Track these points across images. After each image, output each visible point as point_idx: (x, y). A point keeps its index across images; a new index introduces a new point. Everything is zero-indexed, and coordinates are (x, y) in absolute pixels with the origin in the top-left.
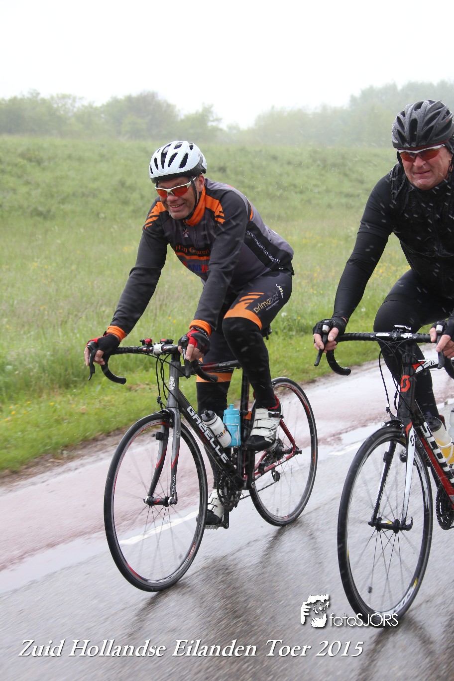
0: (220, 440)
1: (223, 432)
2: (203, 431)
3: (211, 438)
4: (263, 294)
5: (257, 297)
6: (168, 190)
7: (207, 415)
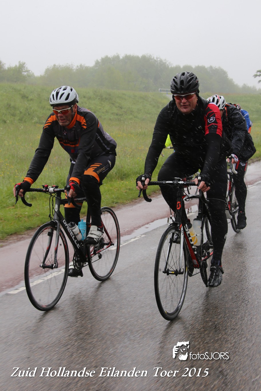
0: (77, 237)
1: (79, 233)
2: (69, 232)
3: (73, 236)
4: (101, 164)
5: (99, 166)
6: (59, 111)
7: (71, 224)
